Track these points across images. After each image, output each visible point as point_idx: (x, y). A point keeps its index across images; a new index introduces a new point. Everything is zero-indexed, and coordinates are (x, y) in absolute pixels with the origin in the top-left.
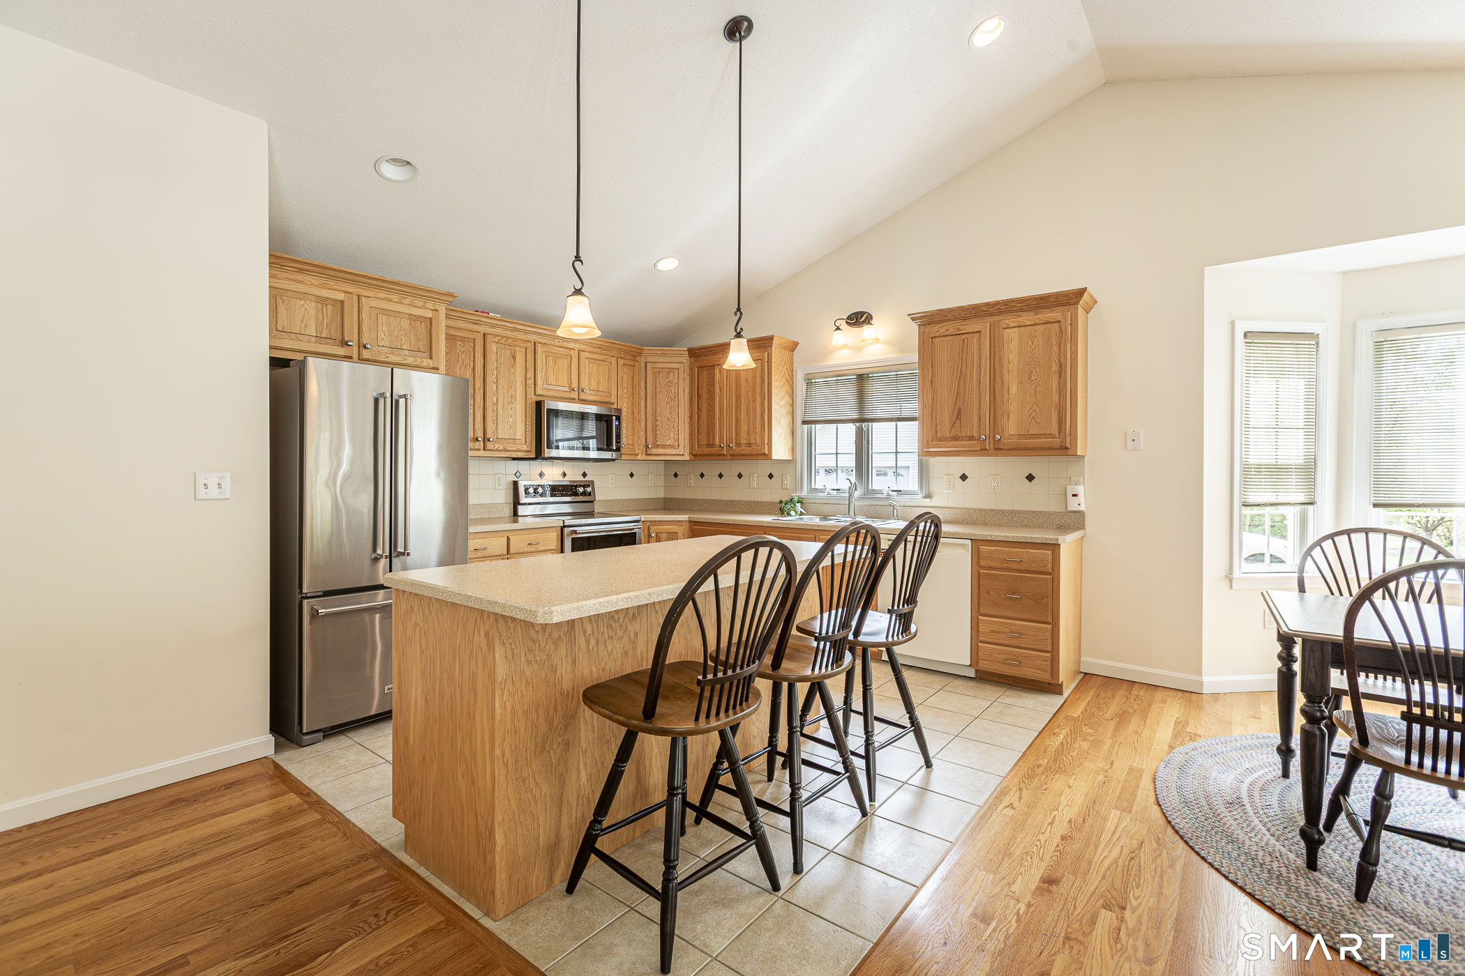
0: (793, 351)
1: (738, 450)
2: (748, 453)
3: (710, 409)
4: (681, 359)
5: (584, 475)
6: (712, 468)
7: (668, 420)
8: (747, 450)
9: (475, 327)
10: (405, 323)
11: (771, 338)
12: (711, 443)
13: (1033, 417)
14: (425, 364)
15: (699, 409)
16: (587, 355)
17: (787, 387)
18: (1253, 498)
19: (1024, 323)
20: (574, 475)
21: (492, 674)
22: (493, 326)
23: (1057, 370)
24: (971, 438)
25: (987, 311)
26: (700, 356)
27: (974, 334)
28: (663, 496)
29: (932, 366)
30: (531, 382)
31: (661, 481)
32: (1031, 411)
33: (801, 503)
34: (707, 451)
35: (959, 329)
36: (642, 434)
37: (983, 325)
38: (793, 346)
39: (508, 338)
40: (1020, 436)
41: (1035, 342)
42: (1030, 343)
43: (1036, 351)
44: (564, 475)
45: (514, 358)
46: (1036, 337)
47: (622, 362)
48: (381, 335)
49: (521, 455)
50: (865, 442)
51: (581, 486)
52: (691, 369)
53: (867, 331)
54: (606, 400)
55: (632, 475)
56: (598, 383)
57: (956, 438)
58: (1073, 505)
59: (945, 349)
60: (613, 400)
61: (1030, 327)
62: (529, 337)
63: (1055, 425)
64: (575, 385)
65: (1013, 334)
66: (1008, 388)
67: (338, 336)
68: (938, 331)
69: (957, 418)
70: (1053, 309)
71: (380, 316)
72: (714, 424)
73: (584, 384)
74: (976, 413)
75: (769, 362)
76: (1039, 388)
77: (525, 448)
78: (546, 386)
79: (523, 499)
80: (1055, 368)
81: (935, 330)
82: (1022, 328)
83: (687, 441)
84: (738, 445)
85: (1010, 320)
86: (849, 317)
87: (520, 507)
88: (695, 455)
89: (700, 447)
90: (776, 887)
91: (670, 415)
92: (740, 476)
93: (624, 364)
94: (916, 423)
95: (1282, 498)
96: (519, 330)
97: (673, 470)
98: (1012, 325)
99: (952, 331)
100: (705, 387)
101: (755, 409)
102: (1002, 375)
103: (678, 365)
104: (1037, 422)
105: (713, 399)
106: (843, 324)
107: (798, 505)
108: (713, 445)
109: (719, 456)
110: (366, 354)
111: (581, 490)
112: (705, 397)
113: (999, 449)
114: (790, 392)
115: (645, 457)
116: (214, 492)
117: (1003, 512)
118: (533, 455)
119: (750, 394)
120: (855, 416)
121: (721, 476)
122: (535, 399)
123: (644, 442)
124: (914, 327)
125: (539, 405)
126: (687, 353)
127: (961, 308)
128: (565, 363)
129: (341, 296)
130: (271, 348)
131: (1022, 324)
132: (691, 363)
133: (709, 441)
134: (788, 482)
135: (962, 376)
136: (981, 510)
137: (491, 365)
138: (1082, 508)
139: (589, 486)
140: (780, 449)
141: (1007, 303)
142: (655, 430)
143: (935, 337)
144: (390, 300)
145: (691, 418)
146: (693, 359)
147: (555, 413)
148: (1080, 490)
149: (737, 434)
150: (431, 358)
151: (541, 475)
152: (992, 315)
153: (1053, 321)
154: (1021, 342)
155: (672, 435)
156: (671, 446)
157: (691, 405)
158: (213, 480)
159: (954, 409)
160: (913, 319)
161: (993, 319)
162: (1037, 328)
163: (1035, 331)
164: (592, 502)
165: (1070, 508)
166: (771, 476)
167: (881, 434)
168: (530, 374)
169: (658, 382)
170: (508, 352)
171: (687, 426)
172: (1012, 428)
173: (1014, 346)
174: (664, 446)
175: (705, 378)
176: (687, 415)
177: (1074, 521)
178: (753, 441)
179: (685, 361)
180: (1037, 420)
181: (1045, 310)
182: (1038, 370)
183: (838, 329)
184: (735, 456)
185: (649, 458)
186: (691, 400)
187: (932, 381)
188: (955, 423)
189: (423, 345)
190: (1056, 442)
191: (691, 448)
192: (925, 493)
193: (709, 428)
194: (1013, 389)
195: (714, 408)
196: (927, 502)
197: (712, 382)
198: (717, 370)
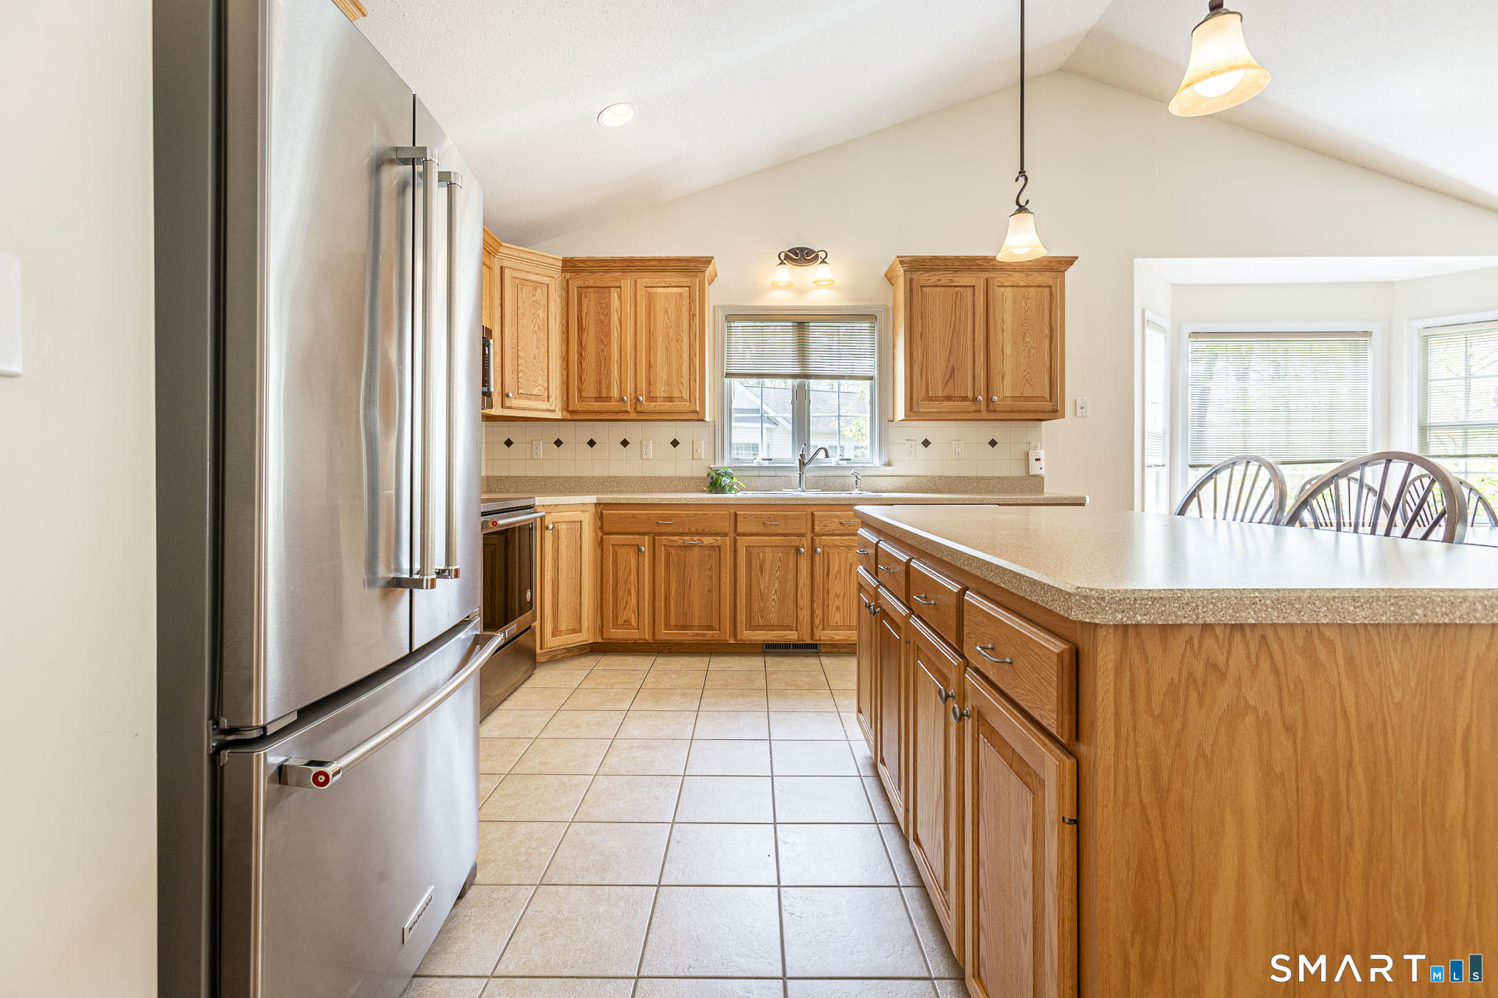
1: (643, 407)
2: (668, 410)
3: (602, 347)
4: (549, 272)
6: (582, 433)
7: (535, 358)
8: (667, 407)
11: (708, 260)
12: (604, 393)
13: (1027, 380)
19: (1018, 283)
23: (1049, 334)
24: (965, 399)
25: (981, 265)
26: (582, 271)
27: (968, 288)
29: (922, 318)
32: (1025, 373)
34: (596, 406)
35: (951, 280)
37: (977, 280)
38: (713, 278)
40: (1014, 398)
41: (1029, 303)
42: (1024, 304)
43: (1029, 313)
46: (1029, 299)
50: (806, 402)
52: (566, 287)
57: (949, 398)
58: (1035, 469)
59: (936, 301)
61: (1023, 289)
63: (1046, 389)
65: (1007, 293)
66: (1003, 348)
68: (929, 280)
69: (950, 377)
70: (1043, 273)
72: (608, 368)
74: (970, 372)
75: (701, 291)
76: (1033, 351)
80: (1047, 332)
81: (925, 278)
82: (1015, 289)
83: (559, 390)
84: (652, 399)
85: (1004, 279)
88: (573, 413)
89: (582, 401)
91: (537, 351)
92: (625, 443)
98: (1007, 283)
99: (943, 282)
100: (592, 316)
101: (679, 352)
102: (996, 334)
103: (548, 279)
104: (1031, 385)
105: (608, 335)
108: (608, 399)
109: (617, 414)
112: (591, 329)
113: (993, 411)
115: (500, 412)
117: (969, 478)
119: (672, 332)
120: (793, 371)
121: (591, 444)
126: (560, 264)
127: (957, 259)
131: (1016, 284)
132: (565, 279)
133: (600, 391)
134: (701, 449)
135: (955, 333)
136: (946, 478)
138: (1043, 472)
142: (515, 371)
143: (925, 286)
145: (567, 358)
146: (568, 275)
148: (1041, 454)
149: (649, 383)
152: (986, 270)
153: (1045, 285)
154: (1015, 301)
155: (540, 381)
156: (537, 398)
157: (568, 340)
159: (947, 366)
160: (901, 263)
161: (987, 275)
162: (1030, 289)
163: (1029, 293)
165: (1032, 472)
166: (675, 443)
169: (520, 300)
171: (561, 368)
172: (1005, 390)
173: (1009, 305)
174: (528, 397)
175: (592, 302)
176: (565, 353)
177: (1032, 485)
178: (676, 394)
179: (556, 276)
180: (1031, 383)
181: (1035, 273)
182: (1031, 333)
184: (644, 415)
185: (509, 412)
186: (567, 330)
187: (921, 334)
188: (948, 381)
191: (565, 400)
192: (884, 460)
193: (599, 373)
194: (1008, 350)
195: (609, 346)
196: (888, 471)
197: (605, 310)
198: (614, 294)
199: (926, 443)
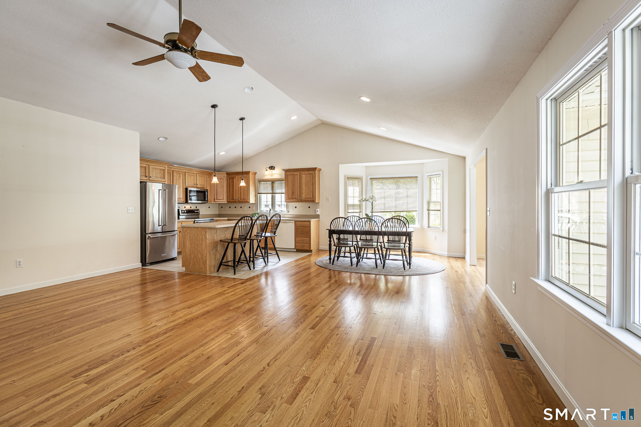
0: (255, 174)
1: (241, 201)
4: (224, 175)
5: (196, 207)
6: (233, 205)
7: (220, 192)
8: (243, 201)
9: (170, 169)
10: (159, 171)
11: (249, 172)
12: (233, 198)
14: (163, 180)
15: (230, 189)
16: (198, 175)
17: (254, 184)
18: (349, 211)
20: (193, 208)
21: (206, 237)
22: (175, 168)
24: (296, 198)
26: (230, 175)
27: (296, 175)
28: (218, 213)
29: (287, 181)
30: (184, 183)
31: (217, 209)
32: (307, 193)
33: (258, 214)
34: (232, 201)
35: (293, 173)
36: (213, 196)
37: (298, 173)
38: (255, 173)
39: (179, 171)
40: (305, 198)
43: (308, 180)
44: (191, 207)
45: (180, 177)
46: (308, 177)
47: (207, 176)
48: (154, 174)
49: (182, 202)
50: (273, 199)
51: (196, 210)
52: (227, 178)
53: (273, 172)
54: (203, 187)
55: (209, 207)
56: (201, 182)
57: (292, 198)
59: (290, 178)
60: (205, 187)
61: (307, 175)
62: (183, 171)
63: (312, 196)
64: (195, 183)
65: (304, 176)
67: (144, 175)
69: (293, 194)
70: (311, 171)
71: (154, 170)
72: (234, 194)
73: (198, 183)
74: (296, 193)
75: (249, 178)
76: (309, 188)
77: (183, 200)
78: (188, 184)
79: (181, 214)
80: (312, 184)
81: (288, 173)
83: (226, 198)
84: (241, 199)
85: (303, 173)
86: (269, 167)
87: (180, 216)
88: (228, 202)
89: (230, 200)
90: (250, 269)
92: (241, 207)
93: (208, 177)
94: (284, 194)
95: (355, 211)
96: (181, 169)
97: (221, 206)
99: (291, 173)
100: (231, 184)
101: (245, 190)
102: (302, 185)
103: (223, 177)
105: (234, 187)
106: (268, 169)
107: (257, 215)
108: (234, 199)
109: (235, 202)
110: (150, 179)
111: (196, 211)
112: (231, 186)
113: (301, 201)
114: (255, 185)
115: (214, 202)
116: (131, 211)
117: (304, 215)
118: (185, 202)
120: (271, 192)
121: (235, 207)
122: (185, 187)
123: (214, 198)
124: (284, 172)
125: (186, 189)
126: (226, 174)
128: (193, 177)
129: (145, 166)
130: (140, 179)
131: (305, 174)
132: (227, 177)
134: (254, 209)
135: (294, 184)
136: (299, 215)
137: (175, 179)
138: (319, 214)
139: (198, 210)
140: (252, 200)
141: (302, 169)
142: (217, 195)
143: (288, 175)
144: (155, 166)
145: (227, 191)
146: (227, 176)
147: (190, 191)
148: (318, 210)
149: (240, 196)
150: (164, 179)
151: (185, 207)
152: (299, 171)
153: (311, 174)
154: (305, 178)
155: (222, 196)
156: (221, 199)
157: (227, 188)
158: (131, 209)
159: (292, 192)
160: (283, 170)
161: (300, 172)
164: (199, 215)
165: (317, 214)
166: (250, 207)
167: (278, 197)
168: (184, 181)
170: (179, 175)
171: (226, 194)
172: (304, 196)
174: (219, 199)
175: (231, 181)
176: (226, 191)
177: (317, 216)
178: (244, 198)
180: (308, 195)
182: (308, 184)
183: (267, 170)
184: (240, 202)
185: (215, 202)
186: (227, 186)
187: (288, 185)
189: (163, 177)
190: (312, 200)
191: (227, 200)
192: (287, 211)
193: (232, 195)
194: (304, 188)
195: (234, 189)
196: (288, 213)
197: (233, 182)
198: (235, 179)
199: (296, 207)
